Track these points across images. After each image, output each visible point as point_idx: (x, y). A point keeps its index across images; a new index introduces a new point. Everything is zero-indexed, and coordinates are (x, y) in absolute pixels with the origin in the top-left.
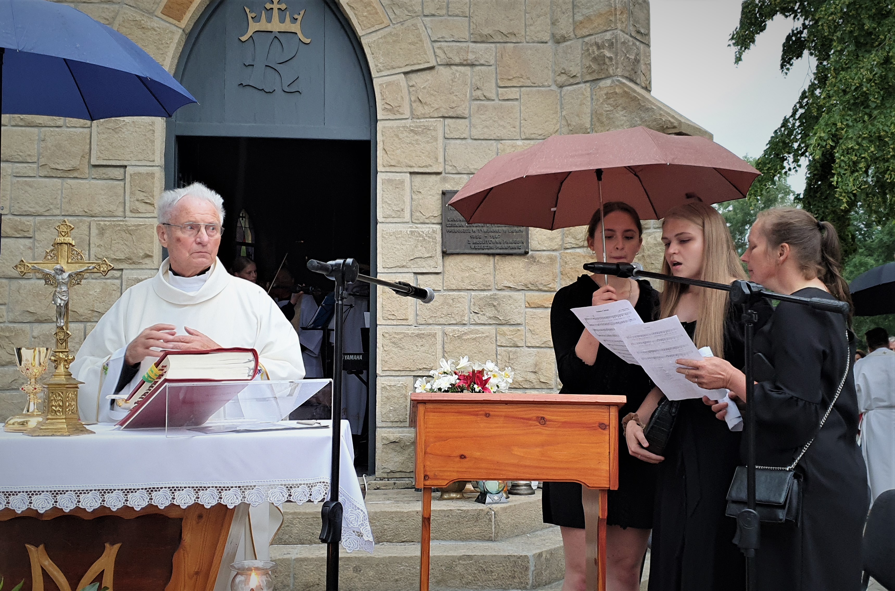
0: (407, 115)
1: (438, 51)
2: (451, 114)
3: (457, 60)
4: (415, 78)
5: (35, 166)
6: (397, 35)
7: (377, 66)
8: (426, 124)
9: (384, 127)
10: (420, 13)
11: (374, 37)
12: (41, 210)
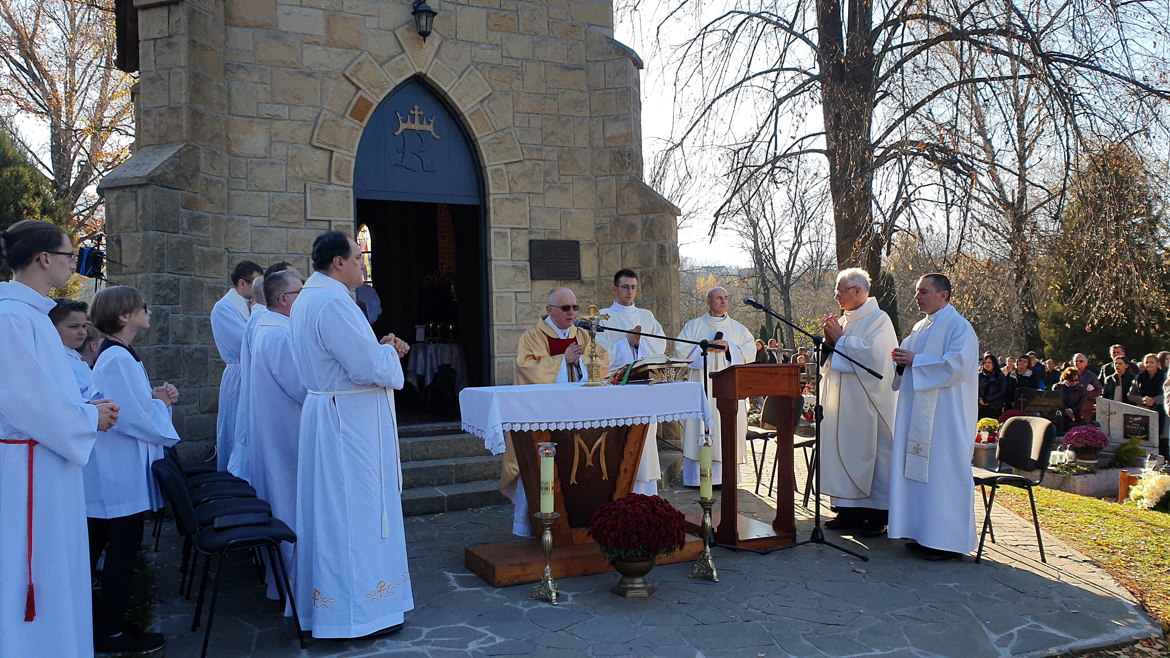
0: (508, 191)
1: (525, 151)
2: (533, 191)
3: (535, 157)
4: (512, 167)
5: (267, 219)
6: (500, 139)
7: (488, 158)
8: (519, 197)
9: (494, 199)
10: (512, 124)
11: (486, 139)
12: (274, 250)
